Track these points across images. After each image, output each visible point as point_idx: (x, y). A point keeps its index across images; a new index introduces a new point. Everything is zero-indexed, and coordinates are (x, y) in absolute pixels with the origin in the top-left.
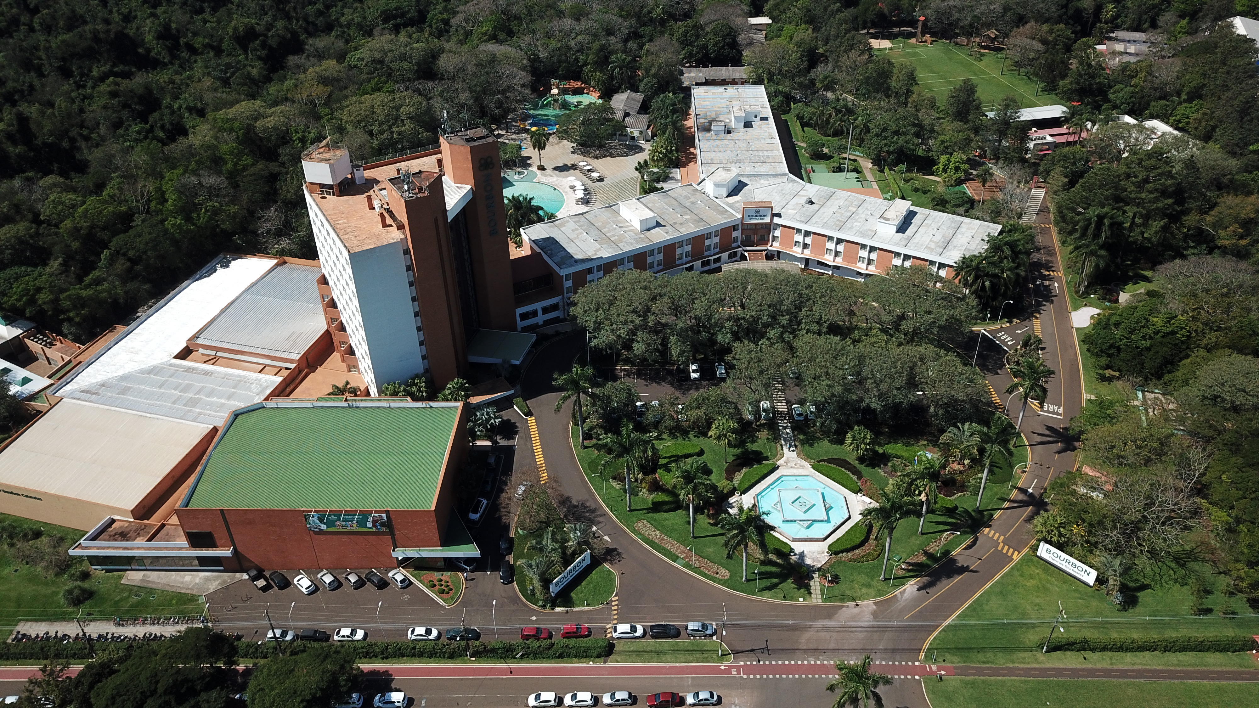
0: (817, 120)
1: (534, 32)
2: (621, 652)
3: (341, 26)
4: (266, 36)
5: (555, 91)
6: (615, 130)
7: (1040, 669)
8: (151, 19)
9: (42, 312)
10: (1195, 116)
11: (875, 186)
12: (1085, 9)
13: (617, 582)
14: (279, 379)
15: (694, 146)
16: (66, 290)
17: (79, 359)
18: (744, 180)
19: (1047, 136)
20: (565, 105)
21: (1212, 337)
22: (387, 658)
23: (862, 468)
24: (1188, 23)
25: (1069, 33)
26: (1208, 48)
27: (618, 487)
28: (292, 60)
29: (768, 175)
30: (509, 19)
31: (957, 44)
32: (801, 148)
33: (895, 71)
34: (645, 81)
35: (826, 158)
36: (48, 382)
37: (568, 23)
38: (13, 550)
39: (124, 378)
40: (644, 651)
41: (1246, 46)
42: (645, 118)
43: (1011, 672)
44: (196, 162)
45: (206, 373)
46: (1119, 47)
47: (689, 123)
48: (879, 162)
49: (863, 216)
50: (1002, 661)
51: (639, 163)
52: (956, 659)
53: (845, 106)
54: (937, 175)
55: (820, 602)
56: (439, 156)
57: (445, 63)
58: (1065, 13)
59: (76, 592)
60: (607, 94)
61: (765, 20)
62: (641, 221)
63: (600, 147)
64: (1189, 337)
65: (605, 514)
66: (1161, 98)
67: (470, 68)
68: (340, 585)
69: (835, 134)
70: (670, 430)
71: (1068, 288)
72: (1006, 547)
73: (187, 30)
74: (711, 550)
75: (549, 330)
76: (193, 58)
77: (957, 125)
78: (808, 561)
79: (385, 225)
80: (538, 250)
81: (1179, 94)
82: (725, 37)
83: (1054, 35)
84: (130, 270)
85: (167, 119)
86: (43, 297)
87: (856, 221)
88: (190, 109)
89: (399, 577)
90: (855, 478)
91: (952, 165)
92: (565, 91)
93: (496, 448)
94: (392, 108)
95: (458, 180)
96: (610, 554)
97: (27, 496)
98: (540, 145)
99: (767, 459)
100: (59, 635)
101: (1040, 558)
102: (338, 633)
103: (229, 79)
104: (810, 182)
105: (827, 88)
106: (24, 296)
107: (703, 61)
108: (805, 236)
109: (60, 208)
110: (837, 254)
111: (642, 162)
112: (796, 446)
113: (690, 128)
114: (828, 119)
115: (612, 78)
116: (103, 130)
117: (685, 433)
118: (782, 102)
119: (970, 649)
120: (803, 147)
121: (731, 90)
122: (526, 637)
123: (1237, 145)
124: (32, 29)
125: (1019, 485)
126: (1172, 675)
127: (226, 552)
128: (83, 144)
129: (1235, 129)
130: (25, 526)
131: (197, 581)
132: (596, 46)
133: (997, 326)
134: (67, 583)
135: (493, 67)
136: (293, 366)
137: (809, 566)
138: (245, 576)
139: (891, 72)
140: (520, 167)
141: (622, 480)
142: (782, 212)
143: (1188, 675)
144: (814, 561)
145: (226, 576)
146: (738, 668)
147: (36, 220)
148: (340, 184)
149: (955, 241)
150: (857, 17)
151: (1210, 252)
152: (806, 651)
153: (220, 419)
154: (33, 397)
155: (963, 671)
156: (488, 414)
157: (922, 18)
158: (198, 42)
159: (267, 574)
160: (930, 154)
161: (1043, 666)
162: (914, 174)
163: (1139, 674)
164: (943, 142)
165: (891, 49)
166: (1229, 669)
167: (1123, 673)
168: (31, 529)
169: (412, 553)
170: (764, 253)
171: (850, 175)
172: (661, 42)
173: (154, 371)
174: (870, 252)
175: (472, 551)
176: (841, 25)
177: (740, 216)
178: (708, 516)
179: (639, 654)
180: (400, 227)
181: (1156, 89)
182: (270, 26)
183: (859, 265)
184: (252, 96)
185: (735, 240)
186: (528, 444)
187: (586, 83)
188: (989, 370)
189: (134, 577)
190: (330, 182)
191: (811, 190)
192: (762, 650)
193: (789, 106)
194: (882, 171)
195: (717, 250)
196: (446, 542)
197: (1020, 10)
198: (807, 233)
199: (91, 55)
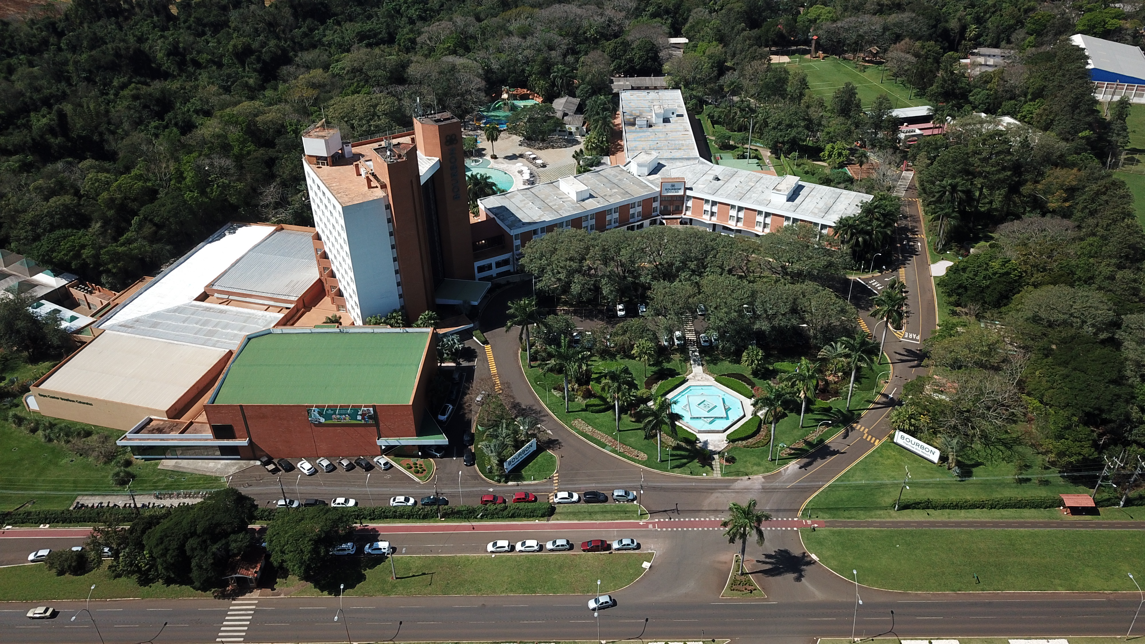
0: (724, 119)
1: (487, 48)
2: (560, 513)
3: (324, 45)
4: (261, 52)
5: (505, 96)
6: (556, 127)
7: (892, 522)
8: (162, 40)
9: (84, 265)
10: (1037, 111)
11: (772, 169)
12: (952, 29)
13: (558, 463)
14: (281, 316)
15: (621, 139)
16: (105, 247)
17: (116, 301)
18: (662, 162)
19: (916, 129)
20: (514, 108)
21: (1038, 277)
22: (374, 519)
23: (755, 380)
24: (1035, 39)
25: (938, 48)
26: (1050, 57)
27: (558, 395)
28: (285, 70)
29: (682, 159)
30: (466, 38)
31: (845, 59)
32: (711, 140)
33: (790, 78)
34: (581, 87)
35: (733, 148)
36: (92, 320)
37: (516, 40)
38: (69, 445)
39: (153, 315)
40: (579, 512)
41: (1078, 53)
42: (581, 118)
43: (870, 524)
44: (209, 148)
45: (221, 311)
46: (981, 60)
47: (617, 121)
48: (776, 151)
49: (760, 189)
50: (863, 517)
51: (576, 152)
52: (826, 516)
53: (748, 106)
54: (824, 161)
55: (719, 477)
56: (412, 136)
57: (413, 70)
58: (935, 32)
59: (122, 474)
60: (550, 98)
61: (683, 40)
62: (577, 193)
63: (543, 140)
64: (1021, 277)
65: (547, 415)
66: (1011, 99)
67: (434, 75)
68: (335, 468)
69: (740, 130)
70: (601, 354)
71: (929, 246)
72: (870, 437)
73: (193, 49)
74: (633, 440)
75: (502, 280)
76: (198, 71)
77: (841, 119)
78: (710, 447)
79: (370, 187)
80: (492, 216)
81: (1025, 96)
82: (648, 51)
83: (925, 50)
84: (156, 233)
85: (180, 117)
86: (86, 253)
87: (754, 193)
88: (197, 112)
89: (382, 461)
90: (749, 387)
91: (835, 152)
92: (515, 97)
93: (459, 367)
94: (370, 106)
95: (428, 153)
96: (552, 444)
97: (80, 402)
98: (492, 137)
99: (679, 374)
100: (111, 505)
101: (897, 444)
102: (334, 501)
103: (230, 87)
104: (718, 164)
105: (734, 93)
106: (71, 251)
107: (630, 73)
108: (712, 205)
109: (97, 184)
110: (738, 220)
111: (578, 151)
112: (703, 365)
113: (619, 125)
114: (734, 117)
115: (553, 84)
116: (126, 126)
117: (613, 356)
118: (696, 104)
119: (837, 509)
120: (712, 140)
121: (653, 94)
122: (485, 503)
123: (1069, 133)
124: (60, 49)
125: (883, 391)
126: (996, 525)
127: (243, 442)
128: (111, 138)
129: (1067, 120)
130: (78, 427)
131: (219, 466)
132: (540, 58)
133: (869, 275)
134: (113, 468)
135: (453, 75)
136: (292, 306)
137: (711, 451)
138: (258, 463)
139: (787, 79)
140: (477, 156)
141: (562, 390)
142: (694, 187)
143: (1009, 525)
144: (715, 447)
145: (243, 464)
146: (654, 524)
147: (76, 192)
148: (333, 156)
149: (835, 207)
150: (760, 37)
151: (1043, 215)
152: (708, 511)
153: (235, 345)
154: (80, 331)
155: (832, 524)
156: (453, 340)
157: (815, 38)
158: (203, 58)
159: (276, 461)
160: (818, 144)
161: (895, 520)
162: (805, 160)
163: (970, 524)
164: (828, 133)
165: (789, 63)
166: (1041, 520)
167: (958, 524)
168: (83, 429)
169: (393, 441)
170: (679, 221)
171: (751, 161)
172: (595, 55)
173: (178, 310)
174: (766, 217)
175: (442, 440)
176: (745, 41)
177: (659, 190)
178: (631, 415)
179: (575, 514)
180: (383, 187)
181: (1007, 91)
182: (264, 45)
183: (757, 228)
184: (252, 98)
185: (655, 209)
186: (485, 365)
187: (531, 90)
188: (861, 308)
189: (168, 464)
190: (325, 155)
191: (717, 170)
192: (673, 511)
193: (702, 108)
194: (779, 158)
195: (640, 218)
196: (421, 432)
197: (897, 30)
198: (714, 203)
199: (113, 67)
